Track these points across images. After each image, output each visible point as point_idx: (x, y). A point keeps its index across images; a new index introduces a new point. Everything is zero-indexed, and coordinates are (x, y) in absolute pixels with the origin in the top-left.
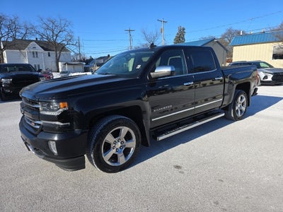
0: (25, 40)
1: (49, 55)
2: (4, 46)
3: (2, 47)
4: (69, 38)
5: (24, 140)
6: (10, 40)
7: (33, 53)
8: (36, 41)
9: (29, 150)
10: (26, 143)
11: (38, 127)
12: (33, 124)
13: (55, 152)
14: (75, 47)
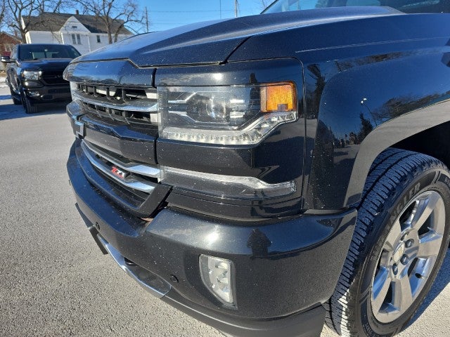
0: (59, 14)
1: (99, 41)
2: (27, 25)
3: (24, 27)
4: (130, 9)
5: (88, 223)
6: (35, 14)
7: (73, 36)
8: (77, 16)
9: (105, 252)
10: (94, 233)
11: (148, 188)
12: (118, 175)
13: (226, 295)
14: (141, 26)
